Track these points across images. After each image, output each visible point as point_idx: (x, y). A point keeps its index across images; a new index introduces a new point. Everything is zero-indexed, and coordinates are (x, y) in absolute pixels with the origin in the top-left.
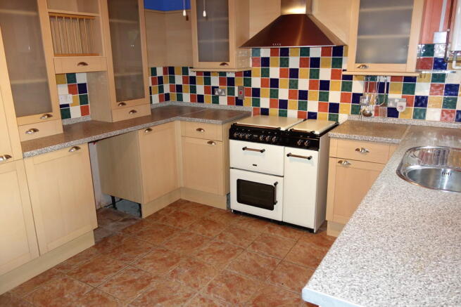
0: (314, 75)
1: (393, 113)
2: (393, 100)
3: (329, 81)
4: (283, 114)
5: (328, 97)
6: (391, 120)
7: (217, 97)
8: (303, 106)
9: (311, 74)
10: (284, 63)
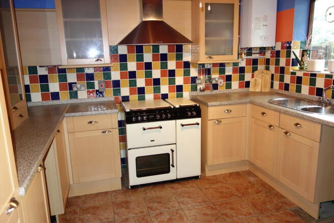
0: (164, 66)
1: (215, 87)
2: (215, 79)
3: (174, 70)
4: (142, 98)
5: (175, 81)
6: (215, 92)
7: (76, 92)
8: (157, 90)
9: (161, 66)
10: (140, 58)
